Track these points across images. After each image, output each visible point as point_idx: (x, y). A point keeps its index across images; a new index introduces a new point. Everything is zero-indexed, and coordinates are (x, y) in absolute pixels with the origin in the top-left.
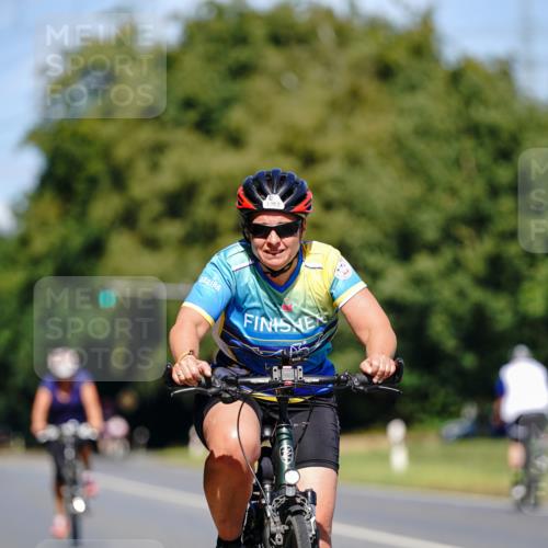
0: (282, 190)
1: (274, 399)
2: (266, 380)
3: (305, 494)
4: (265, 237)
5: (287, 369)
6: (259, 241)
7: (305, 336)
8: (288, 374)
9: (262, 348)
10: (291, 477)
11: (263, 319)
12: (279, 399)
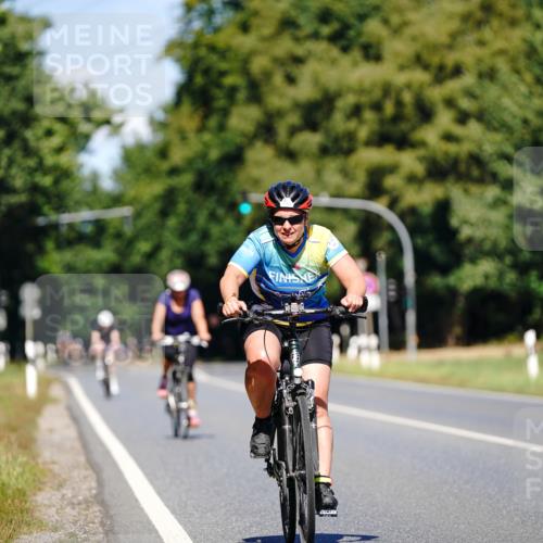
0: (292, 195)
1: (287, 324)
2: (281, 312)
3: (307, 383)
4: (282, 224)
5: (294, 305)
6: (278, 227)
7: (309, 285)
8: (295, 308)
10: (297, 372)
11: (281, 275)
12: (290, 324)
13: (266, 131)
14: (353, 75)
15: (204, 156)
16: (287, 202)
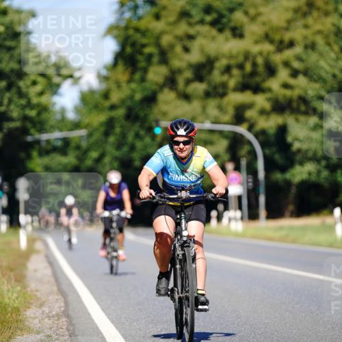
0: (185, 127)
2: (175, 196)
3: (190, 239)
4: (178, 145)
5: (183, 192)
6: (176, 147)
8: (184, 194)
9: (176, 186)
10: (184, 233)
11: (177, 176)
12: (181, 203)
13: (171, 82)
14: (226, 46)
15: (131, 97)
16: (181, 132)
